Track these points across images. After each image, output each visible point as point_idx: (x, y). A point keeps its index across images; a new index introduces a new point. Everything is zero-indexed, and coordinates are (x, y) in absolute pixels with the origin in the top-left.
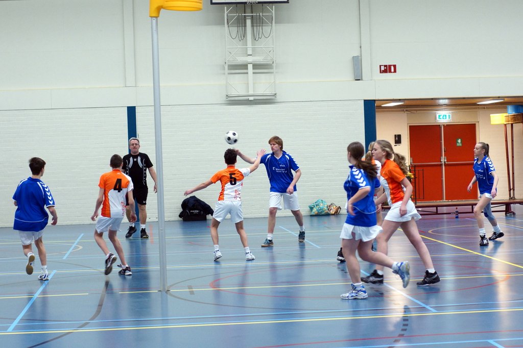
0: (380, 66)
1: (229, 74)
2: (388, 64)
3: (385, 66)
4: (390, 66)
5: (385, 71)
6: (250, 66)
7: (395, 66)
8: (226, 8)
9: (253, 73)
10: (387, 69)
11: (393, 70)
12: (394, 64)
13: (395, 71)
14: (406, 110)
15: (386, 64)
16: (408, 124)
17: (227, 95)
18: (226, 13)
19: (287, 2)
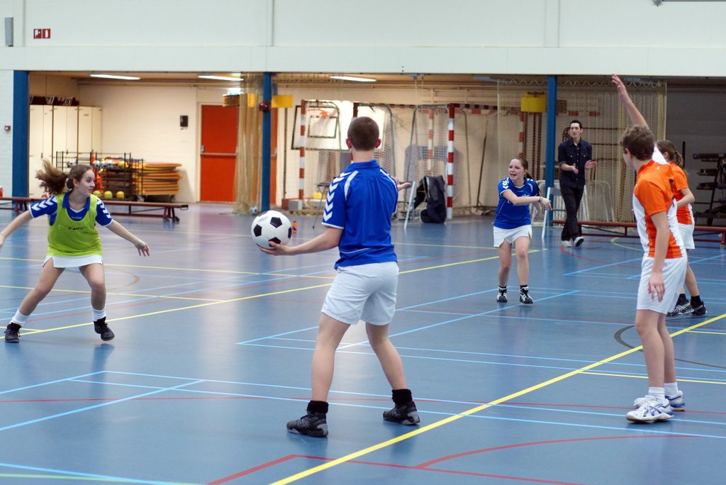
0: (34, 30)
2: (42, 27)
3: (40, 30)
4: (44, 30)
5: (39, 36)
7: (49, 31)
10: (41, 34)
11: (47, 35)
12: (49, 28)
13: (49, 37)
14: (194, 86)
15: (40, 28)
16: (198, 103)
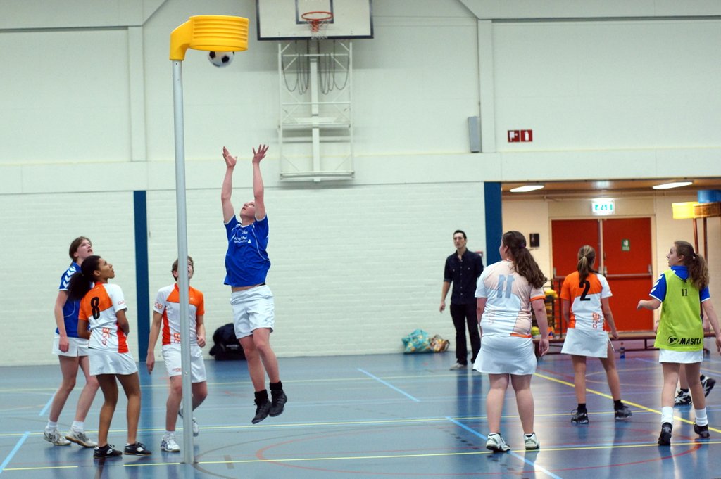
0: (509, 132)
1: (284, 143)
2: (520, 128)
3: (516, 132)
4: (523, 132)
5: (516, 139)
6: (316, 132)
7: (530, 132)
8: (280, 45)
9: (321, 142)
10: (519, 137)
11: (527, 137)
12: (529, 129)
13: (531, 139)
14: (547, 198)
15: (517, 129)
16: (549, 217)
17: (281, 175)
18: (280, 52)
19: (371, 37)
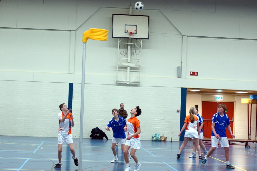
0: (190, 72)
1: (118, 71)
6: (129, 68)
8: (119, 39)
9: (130, 71)
10: (193, 74)
12: (197, 71)
13: (197, 75)
14: (201, 94)
15: (193, 71)
16: (202, 100)
17: (117, 81)
18: (119, 42)
19: (148, 39)
